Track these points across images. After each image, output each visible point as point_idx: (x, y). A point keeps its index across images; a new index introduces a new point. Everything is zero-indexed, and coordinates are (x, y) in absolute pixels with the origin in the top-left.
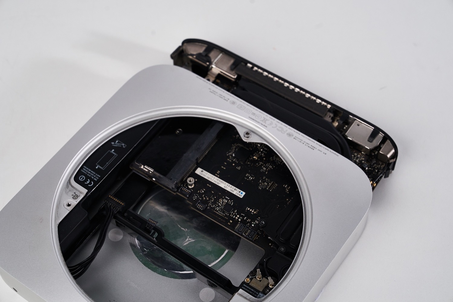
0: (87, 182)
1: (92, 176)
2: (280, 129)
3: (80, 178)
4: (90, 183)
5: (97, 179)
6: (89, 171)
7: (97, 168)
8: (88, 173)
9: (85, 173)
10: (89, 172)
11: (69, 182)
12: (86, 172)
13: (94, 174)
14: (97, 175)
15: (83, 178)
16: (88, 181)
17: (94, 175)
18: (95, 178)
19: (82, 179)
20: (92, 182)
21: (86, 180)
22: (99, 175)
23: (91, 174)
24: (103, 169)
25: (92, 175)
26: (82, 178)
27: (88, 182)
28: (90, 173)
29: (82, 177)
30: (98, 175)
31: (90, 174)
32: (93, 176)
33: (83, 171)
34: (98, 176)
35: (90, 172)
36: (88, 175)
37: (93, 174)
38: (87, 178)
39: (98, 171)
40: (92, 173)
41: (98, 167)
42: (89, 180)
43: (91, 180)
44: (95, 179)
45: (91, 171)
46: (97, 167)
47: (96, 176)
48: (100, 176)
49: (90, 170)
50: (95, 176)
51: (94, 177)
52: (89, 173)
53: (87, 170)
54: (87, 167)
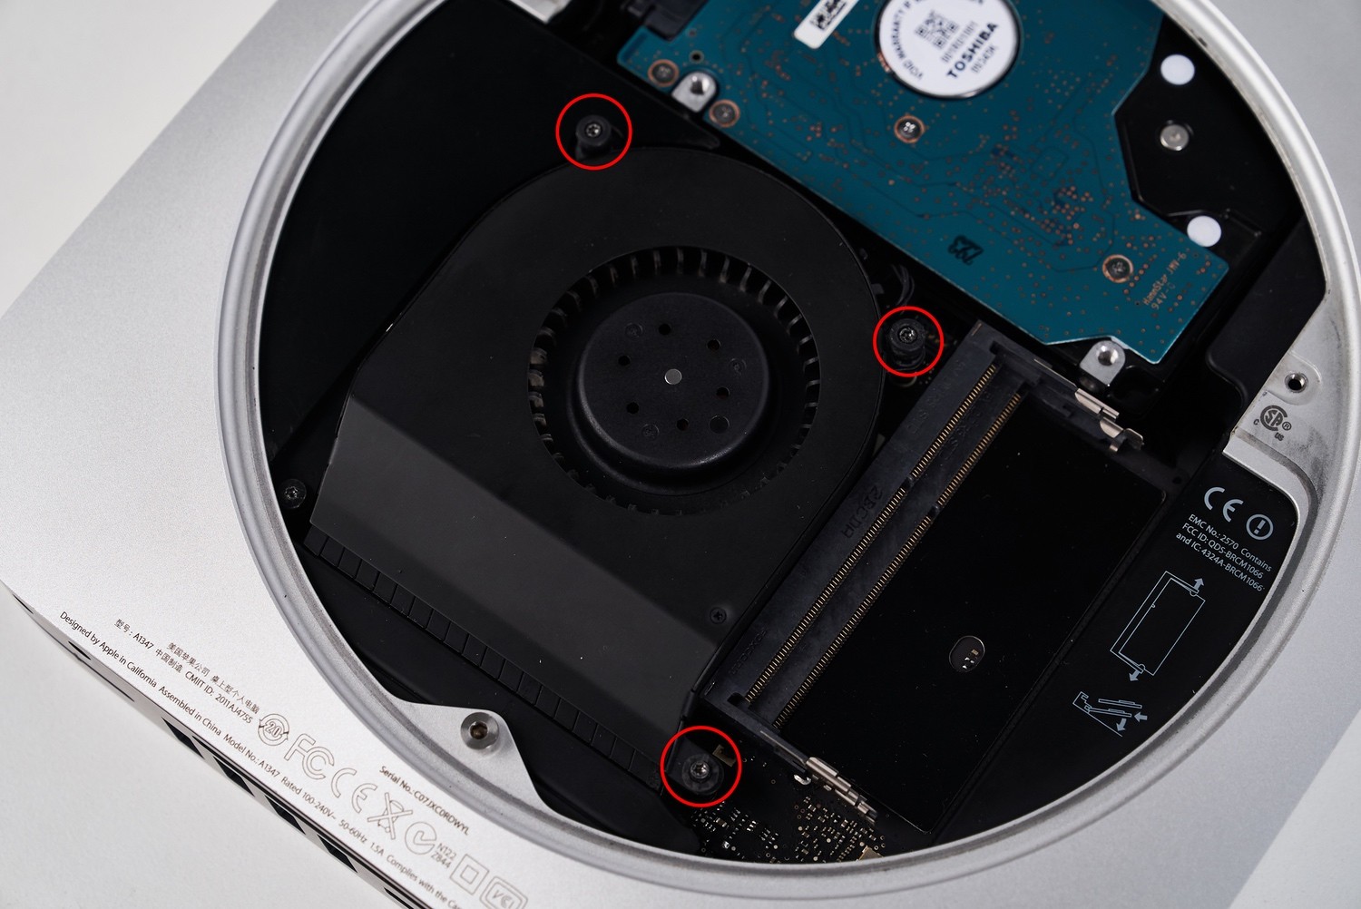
0: (1233, 510)
1: (1217, 541)
2: (317, 763)
3: (1267, 526)
4: (1218, 500)
5: (1192, 524)
6: (1233, 564)
7: (1200, 582)
8: (1237, 552)
9: (1248, 555)
10: (1234, 557)
11: (1314, 494)
12: (1246, 560)
13: (1209, 549)
14: (1194, 545)
15: (1254, 524)
16: (1229, 512)
17: (1205, 546)
18: (1200, 530)
19: (1260, 519)
20: (1210, 507)
21: (1239, 515)
22: (1181, 542)
23: (1221, 550)
24: (1167, 577)
25: (1214, 546)
26: (1260, 526)
27: (1228, 506)
28: (1229, 554)
29: (1263, 532)
30: (1188, 541)
31: (1228, 548)
32: (1210, 536)
33: (1259, 563)
34: (1189, 536)
35: (1227, 561)
36: (1235, 546)
37: (1212, 550)
38: (1235, 529)
39: (1192, 564)
40: (1217, 554)
41: (1194, 584)
42: (1229, 520)
43: (1214, 518)
44: (1199, 522)
45: (1225, 563)
46: (1196, 587)
47: (1195, 539)
48: (1179, 536)
49: (1228, 567)
50: (1200, 536)
51: (1204, 531)
52: (1233, 551)
53: (1245, 571)
54: (1243, 583)
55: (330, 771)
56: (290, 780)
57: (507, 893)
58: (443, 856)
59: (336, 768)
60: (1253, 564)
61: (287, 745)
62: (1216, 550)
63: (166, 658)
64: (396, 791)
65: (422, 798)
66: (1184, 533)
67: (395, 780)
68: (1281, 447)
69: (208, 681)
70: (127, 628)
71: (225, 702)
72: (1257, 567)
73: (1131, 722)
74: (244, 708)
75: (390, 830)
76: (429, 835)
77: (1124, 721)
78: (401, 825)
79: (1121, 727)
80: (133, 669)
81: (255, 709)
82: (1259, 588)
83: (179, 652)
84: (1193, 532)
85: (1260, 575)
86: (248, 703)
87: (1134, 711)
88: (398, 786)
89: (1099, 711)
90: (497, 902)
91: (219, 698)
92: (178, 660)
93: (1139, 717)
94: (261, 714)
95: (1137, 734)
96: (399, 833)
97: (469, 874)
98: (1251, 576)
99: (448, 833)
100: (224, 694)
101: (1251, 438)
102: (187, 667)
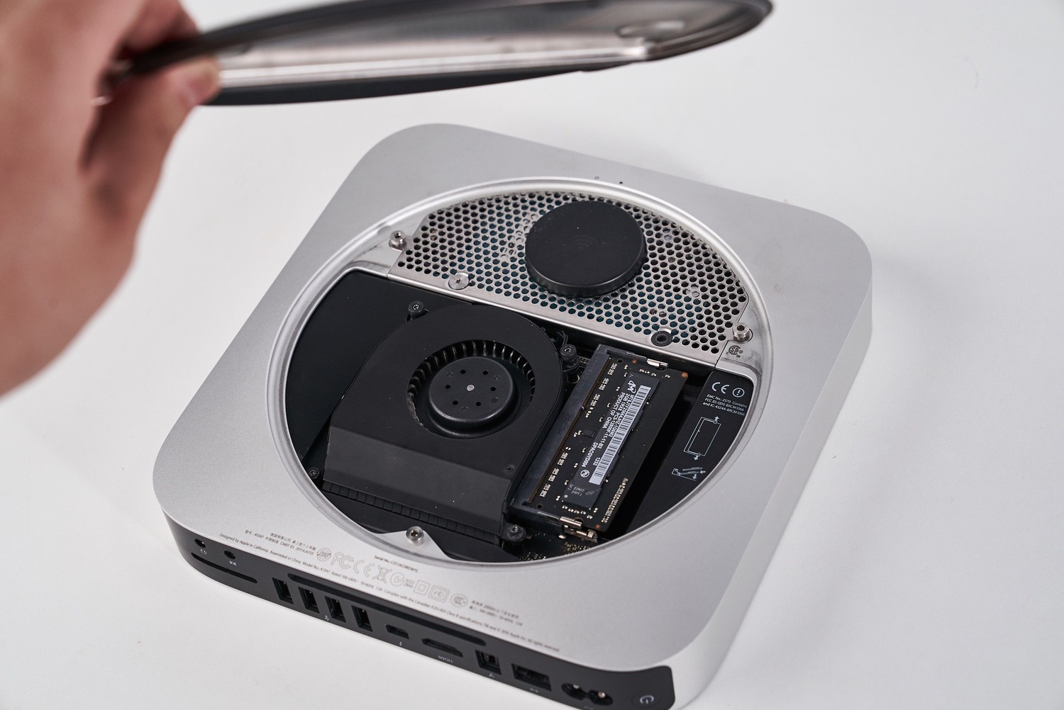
0: (726, 388)
1: (721, 402)
2: (346, 562)
3: (742, 391)
4: (718, 387)
5: (708, 398)
6: (730, 408)
7: (717, 418)
8: (731, 404)
10: (730, 406)
11: (759, 374)
12: (735, 405)
13: (718, 405)
14: (711, 405)
15: (736, 393)
16: (724, 390)
17: (716, 405)
19: (738, 389)
20: (716, 390)
21: (729, 390)
22: (705, 406)
23: (724, 404)
24: (703, 419)
26: (738, 392)
27: (723, 388)
28: (727, 405)
29: (740, 394)
30: (708, 405)
31: (726, 403)
32: (718, 401)
34: (708, 403)
35: (727, 408)
36: (729, 402)
38: (728, 395)
39: (712, 412)
40: (723, 407)
41: (714, 419)
42: (725, 393)
43: (718, 393)
44: (712, 397)
46: (716, 420)
47: (711, 403)
48: (704, 404)
49: (728, 410)
50: (713, 402)
51: (714, 399)
52: (729, 404)
53: (736, 410)
54: (734, 414)
55: (352, 564)
56: (335, 572)
57: (439, 591)
58: (408, 584)
59: (354, 563)
60: (739, 406)
61: (331, 559)
62: (721, 405)
63: (270, 539)
64: (383, 564)
65: (395, 563)
66: (706, 402)
67: (382, 559)
68: (739, 360)
69: (291, 543)
70: (250, 532)
71: (300, 549)
72: (741, 407)
73: (699, 475)
74: (309, 550)
75: (383, 580)
76: (401, 577)
77: (695, 475)
78: (387, 577)
79: (695, 477)
80: (257, 548)
81: (314, 549)
82: (743, 414)
83: (276, 536)
84: (709, 401)
85: (743, 410)
86: (311, 547)
87: (699, 470)
88: (383, 562)
89: (682, 474)
90: (436, 595)
91: (298, 549)
92: (276, 539)
93: (702, 472)
94: (317, 550)
95: (701, 478)
96: (388, 580)
97: (422, 588)
98: (739, 411)
99: (409, 575)
100: (300, 547)
101: (726, 359)
102: (280, 540)
